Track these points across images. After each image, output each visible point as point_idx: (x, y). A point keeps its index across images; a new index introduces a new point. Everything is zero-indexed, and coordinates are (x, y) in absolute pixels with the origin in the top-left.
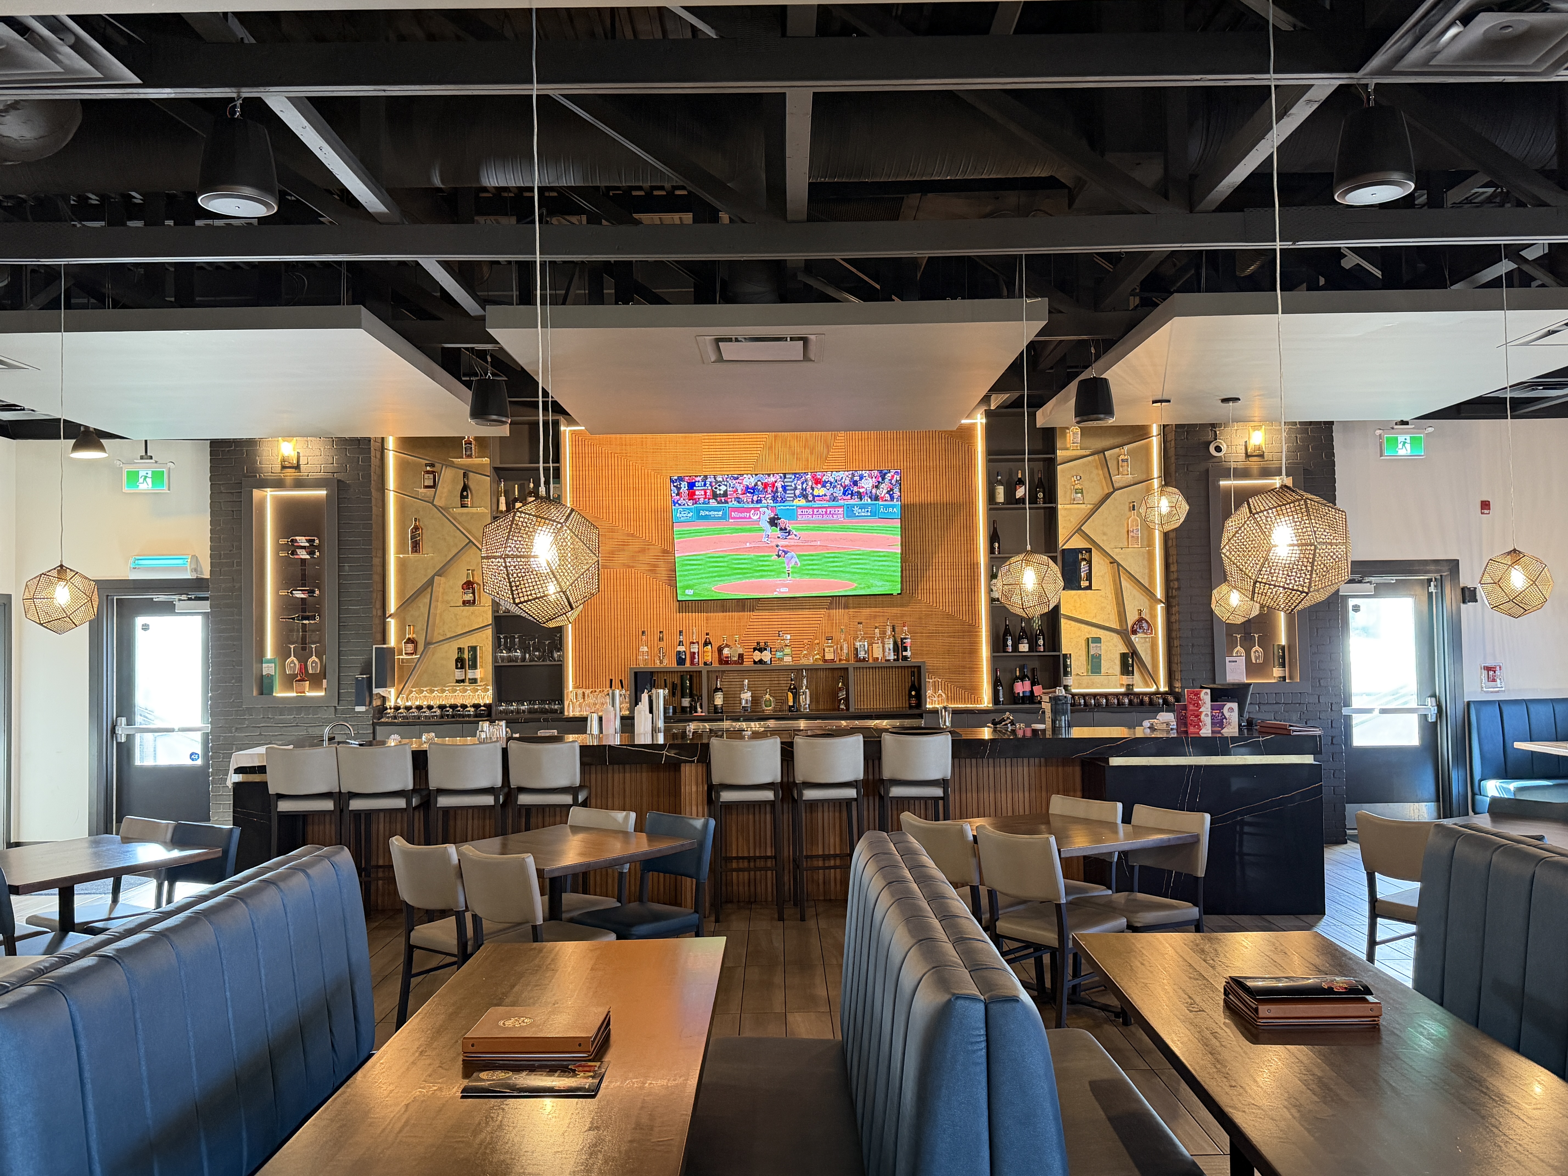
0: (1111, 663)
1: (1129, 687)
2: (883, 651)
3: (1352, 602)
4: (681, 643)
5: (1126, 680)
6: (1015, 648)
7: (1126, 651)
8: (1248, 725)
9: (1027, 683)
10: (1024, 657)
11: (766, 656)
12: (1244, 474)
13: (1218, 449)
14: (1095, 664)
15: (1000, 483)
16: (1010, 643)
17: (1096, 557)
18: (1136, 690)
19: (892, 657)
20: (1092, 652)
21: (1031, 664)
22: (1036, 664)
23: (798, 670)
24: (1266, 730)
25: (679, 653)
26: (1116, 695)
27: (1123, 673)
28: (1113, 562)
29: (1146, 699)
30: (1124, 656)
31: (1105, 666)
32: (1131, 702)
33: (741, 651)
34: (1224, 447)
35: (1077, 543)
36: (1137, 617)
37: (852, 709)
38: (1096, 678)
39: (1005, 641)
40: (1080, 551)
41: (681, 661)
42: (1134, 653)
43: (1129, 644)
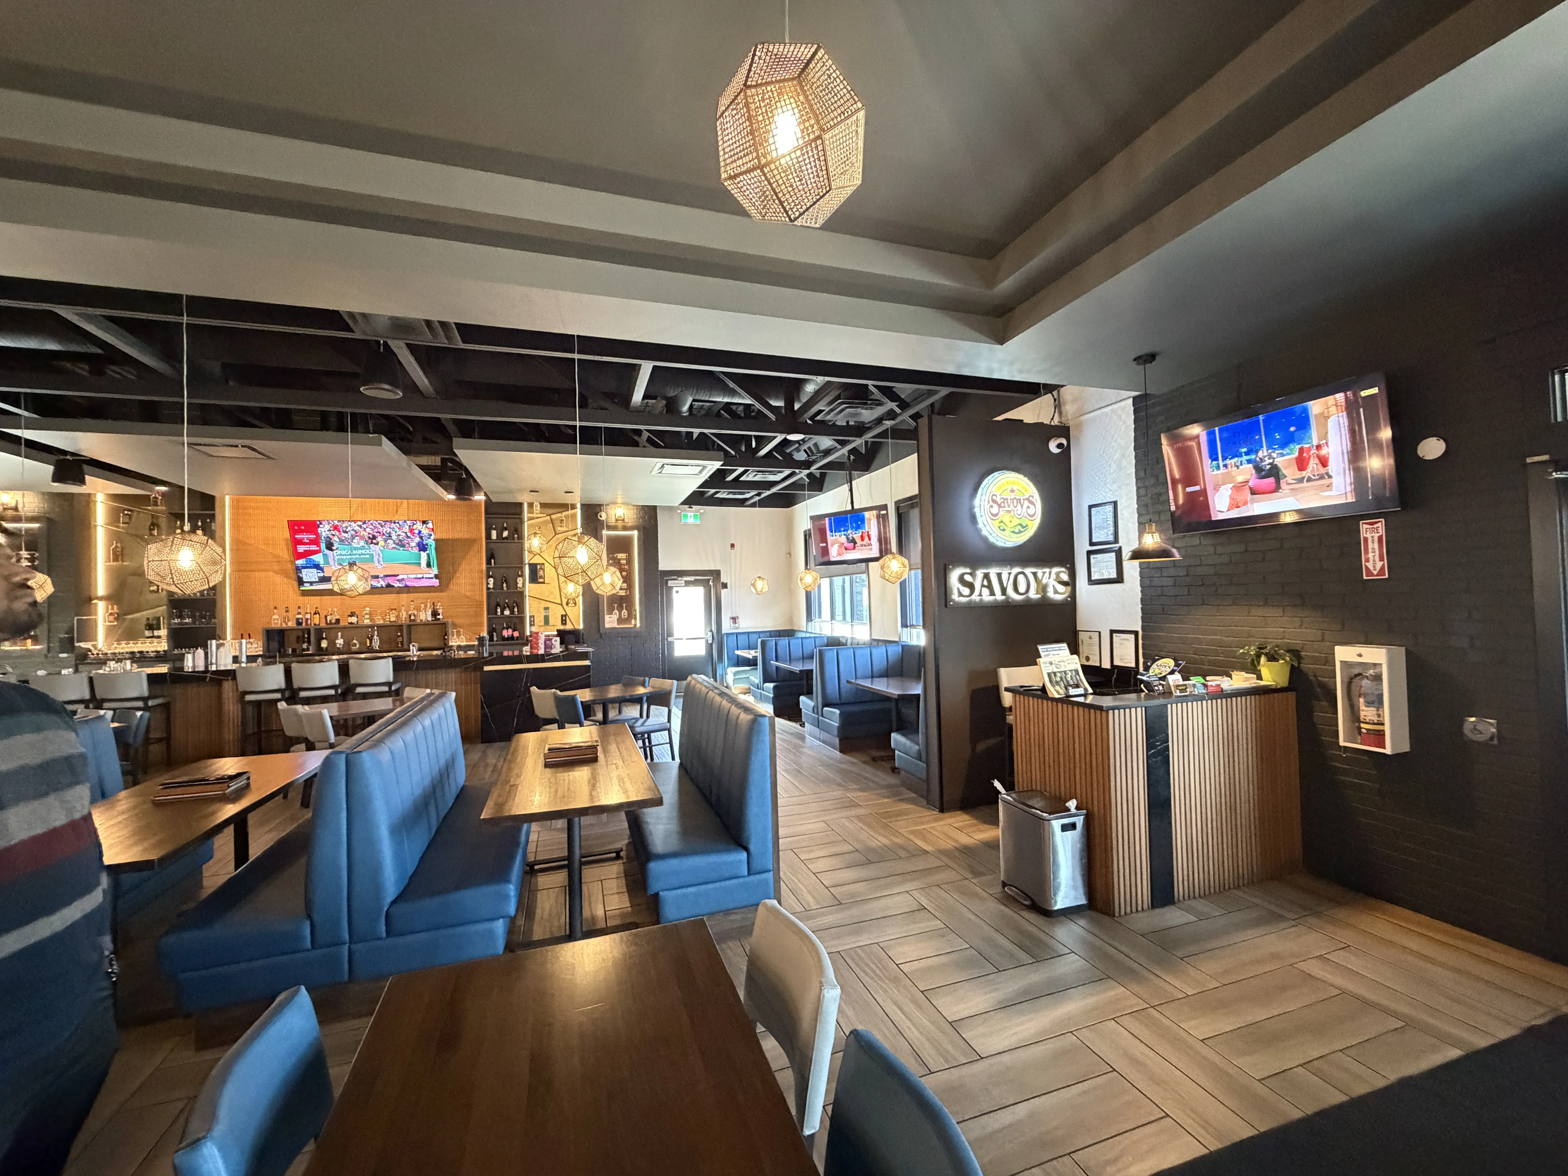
0: (556, 619)
2: (425, 616)
3: (675, 589)
4: (299, 613)
6: (502, 613)
7: (564, 613)
9: (510, 631)
10: (508, 617)
11: (354, 620)
12: (615, 528)
13: (601, 516)
14: (546, 620)
15: (494, 529)
16: (499, 610)
19: (430, 618)
20: (545, 614)
21: (510, 621)
22: (513, 620)
23: (372, 627)
25: (298, 619)
27: (562, 625)
30: (563, 616)
31: (552, 621)
33: (338, 617)
34: (604, 516)
35: (535, 560)
38: (548, 627)
39: (496, 609)
40: (538, 563)
41: (299, 623)
42: (567, 615)
43: (565, 610)
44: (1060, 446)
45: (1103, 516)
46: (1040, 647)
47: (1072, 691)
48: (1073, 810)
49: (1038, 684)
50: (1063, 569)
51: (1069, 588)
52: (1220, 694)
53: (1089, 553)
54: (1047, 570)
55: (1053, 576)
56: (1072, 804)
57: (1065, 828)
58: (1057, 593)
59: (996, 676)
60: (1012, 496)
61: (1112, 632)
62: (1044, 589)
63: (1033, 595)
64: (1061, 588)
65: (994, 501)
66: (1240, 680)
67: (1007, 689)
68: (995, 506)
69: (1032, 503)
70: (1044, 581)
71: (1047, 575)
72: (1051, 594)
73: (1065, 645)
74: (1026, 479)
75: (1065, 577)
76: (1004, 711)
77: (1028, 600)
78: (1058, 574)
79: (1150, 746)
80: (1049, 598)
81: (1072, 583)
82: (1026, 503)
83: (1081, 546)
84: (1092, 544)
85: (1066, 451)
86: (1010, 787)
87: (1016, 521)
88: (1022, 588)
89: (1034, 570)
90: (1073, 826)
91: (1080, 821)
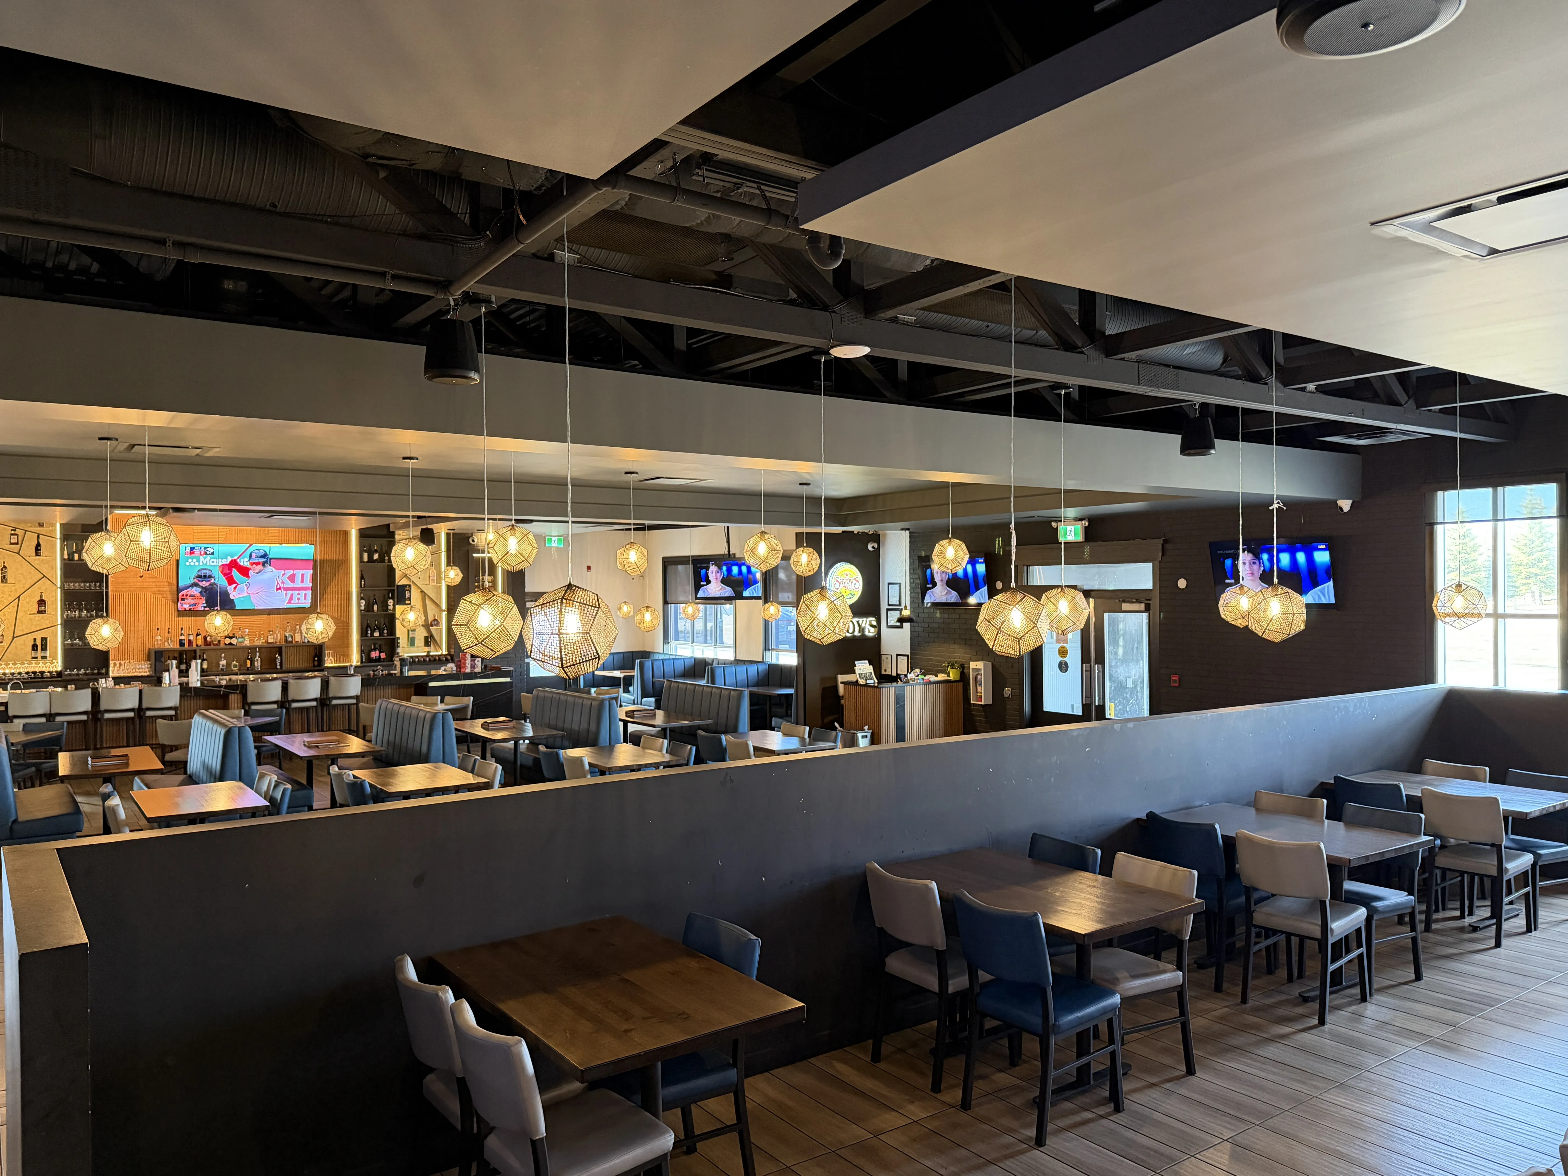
0: (420, 641)
1: (429, 652)
4: (182, 634)
5: (427, 649)
6: (372, 634)
7: (427, 635)
8: (485, 668)
9: (377, 652)
10: (377, 639)
11: (234, 641)
12: (484, 552)
13: (473, 541)
14: (412, 642)
15: (365, 551)
16: (369, 632)
17: (413, 589)
18: (432, 654)
20: (411, 636)
21: (379, 642)
22: (382, 642)
23: (253, 649)
24: (492, 669)
25: (180, 640)
26: (422, 656)
27: (425, 646)
28: (422, 591)
29: (437, 658)
30: (426, 638)
31: (417, 642)
32: (430, 660)
33: (218, 638)
34: (476, 540)
35: (404, 582)
36: (433, 618)
37: (284, 668)
38: (412, 649)
39: (367, 631)
40: (406, 585)
41: (182, 643)
42: (432, 636)
43: (429, 631)
44: (873, 547)
45: (894, 589)
46: (856, 662)
47: (869, 682)
48: (866, 730)
49: (855, 680)
50: (874, 619)
51: (877, 629)
52: (930, 683)
53: (888, 610)
54: (865, 619)
55: (868, 623)
56: (866, 728)
57: (863, 737)
58: (870, 632)
59: (836, 679)
60: (847, 577)
61: (898, 655)
62: (862, 630)
63: (857, 633)
64: (872, 630)
65: (837, 581)
66: (941, 677)
67: (841, 683)
68: (838, 583)
69: (857, 581)
70: (863, 625)
71: (864, 622)
72: (867, 633)
73: (867, 661)
74: (854, 568)
75: (874, 623)
76: (839, 698)
77: (854, 636)
78: (870, 621)
79: (897, 703)
80: (865, 635)
81: (878, 627)
82: (854, 582)
83: (884, 606)
84: (889, 605)
85: (877, 551)
86: (841, 726)
87: (848, 592)
88: (851, 631)
89: (857, 619)
90: (866, 737)
91: (869, 735)
